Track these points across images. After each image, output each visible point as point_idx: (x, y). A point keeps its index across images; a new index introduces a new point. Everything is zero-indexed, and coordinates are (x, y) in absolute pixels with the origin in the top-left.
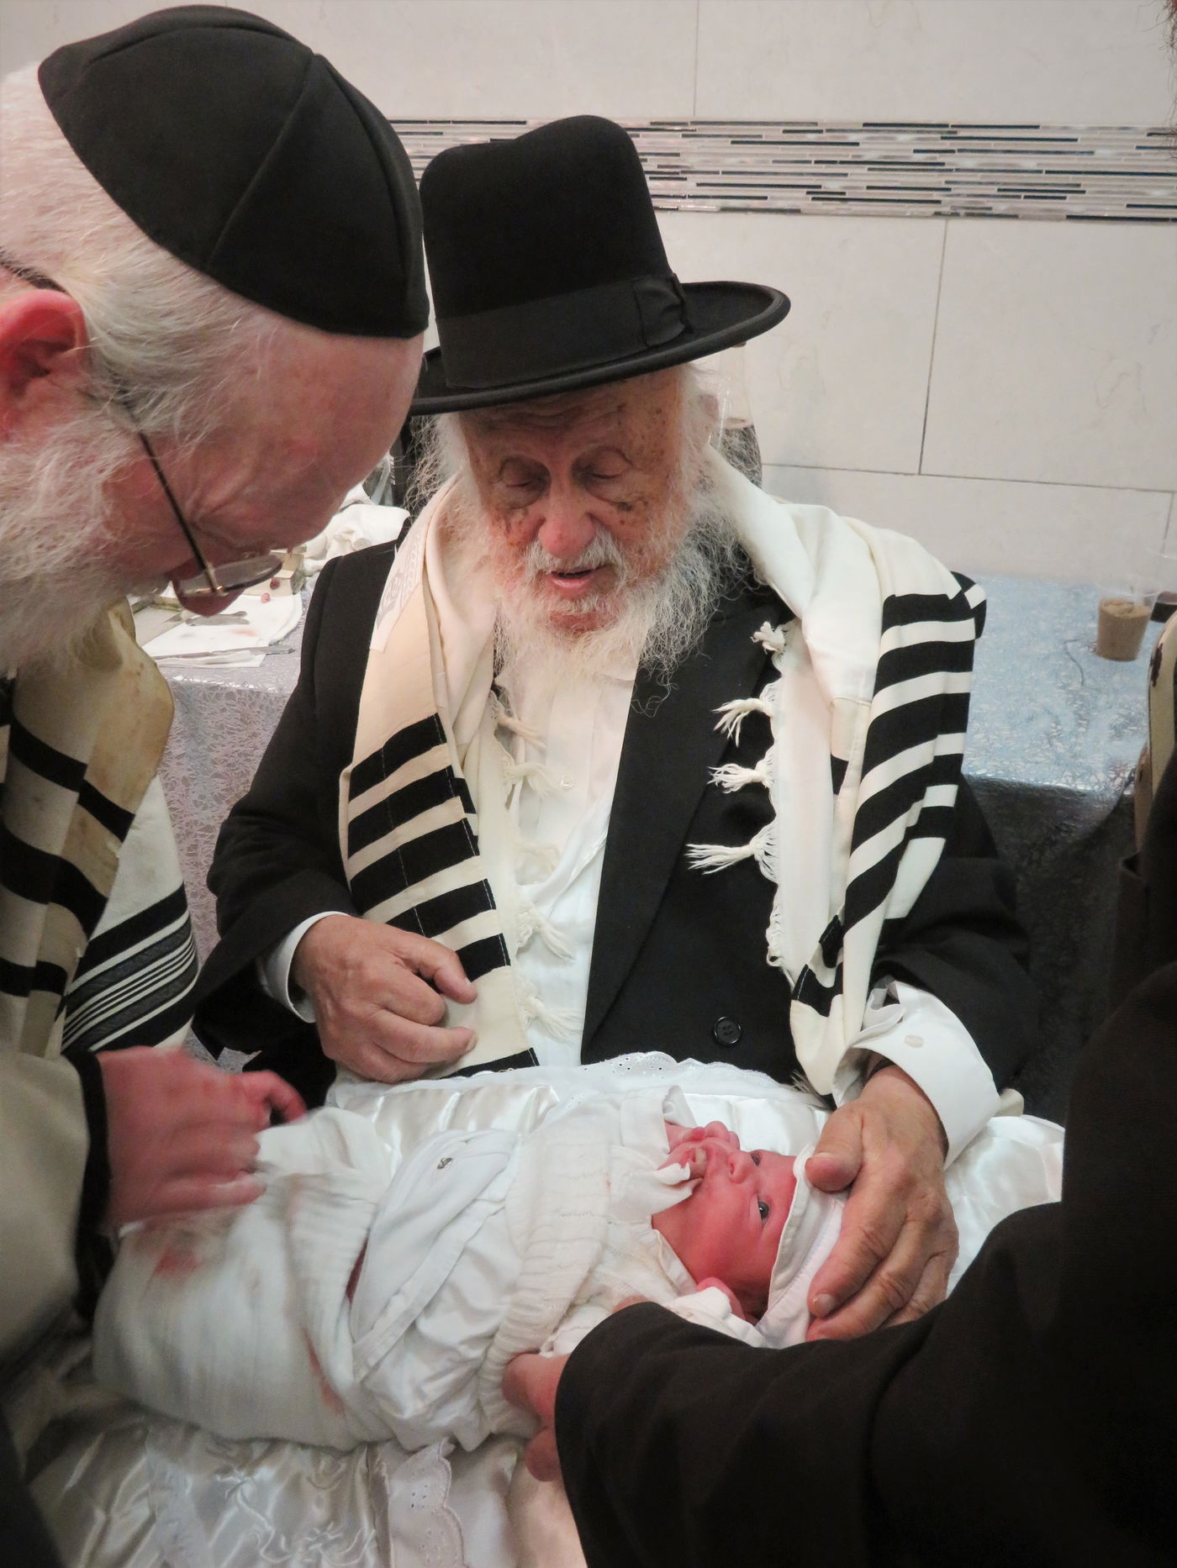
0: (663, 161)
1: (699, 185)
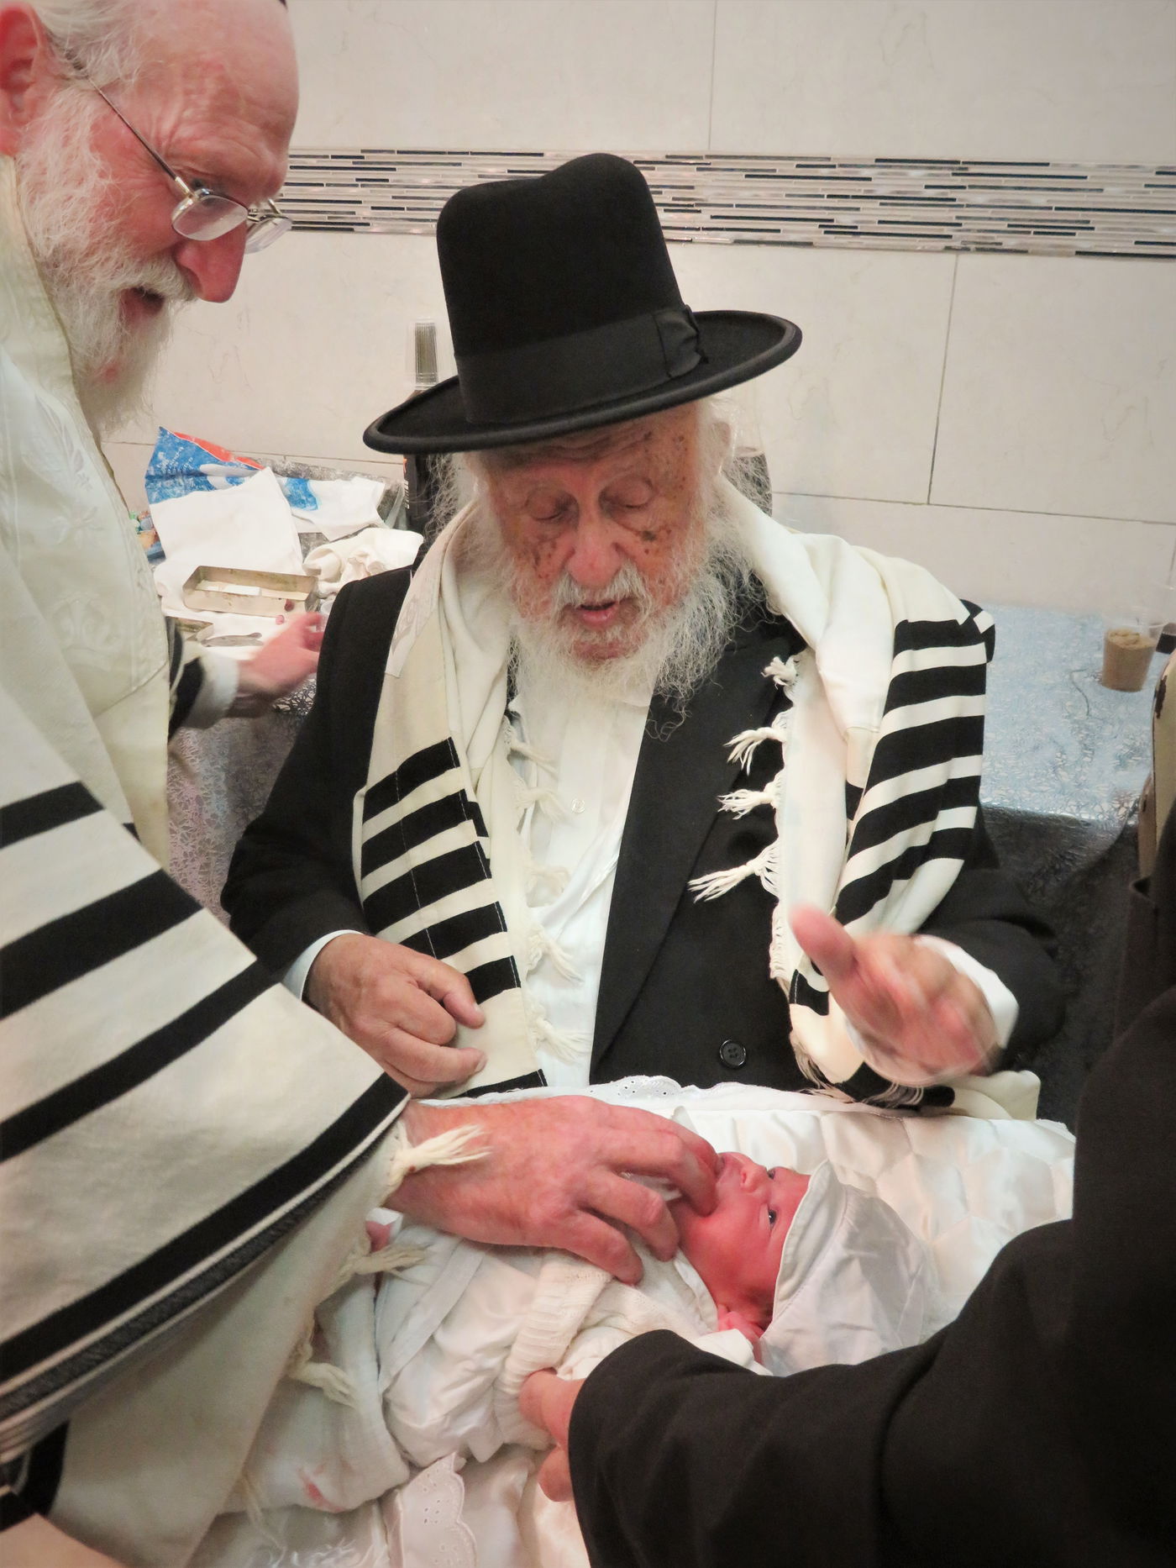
0: (679, 193)
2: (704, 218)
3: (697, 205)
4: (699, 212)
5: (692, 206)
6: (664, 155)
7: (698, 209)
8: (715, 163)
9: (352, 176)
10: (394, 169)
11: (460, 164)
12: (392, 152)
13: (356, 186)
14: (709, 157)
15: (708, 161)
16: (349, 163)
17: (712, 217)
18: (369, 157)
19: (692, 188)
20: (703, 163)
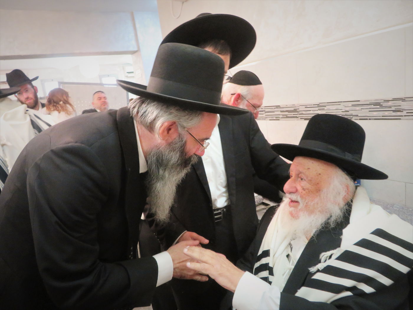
0: (396, 107)
1: (407, 113)
2: (404, 113)
3: (402, 110)
4: (402, 112)
5: (400, 110)
8: (406, 99)
9: (317, 108)
10: (326, 107)
11: (340, 104)
12: (325, 103)
13: (318, 110)
14: (405, 98)
16: (316, 106)
18: (321, 104)
19: (400, 106)
20: (403, 100)
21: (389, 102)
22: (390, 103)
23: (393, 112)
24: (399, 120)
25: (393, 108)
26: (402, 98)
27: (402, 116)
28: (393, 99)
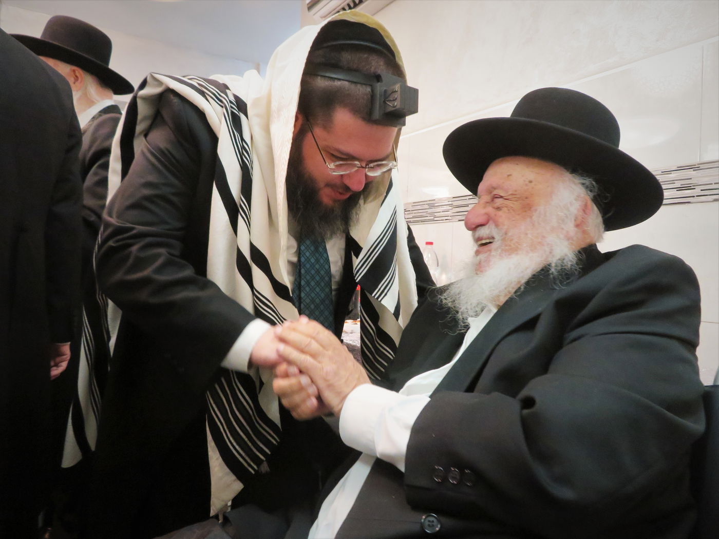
0: (683, 182)
3: (693, 186)
4: (694, 189)
5: (690, 186)
6: (676, 167)
7: (694, 187)
8: (702, 166)
14: (698, 164)
15: (699, 166)
17: (702, 190)
19: (691, 179)
20: (696, 168)
21: (671, 174)
22: (673, 176)
23: (677, 190)
24: (687, 204)
25: (678, 184)
26: (695, 165)
27: (694, 197)
28: (678, 167)
